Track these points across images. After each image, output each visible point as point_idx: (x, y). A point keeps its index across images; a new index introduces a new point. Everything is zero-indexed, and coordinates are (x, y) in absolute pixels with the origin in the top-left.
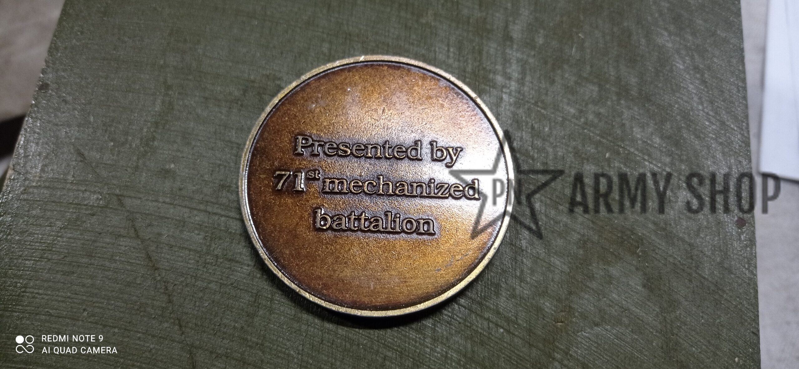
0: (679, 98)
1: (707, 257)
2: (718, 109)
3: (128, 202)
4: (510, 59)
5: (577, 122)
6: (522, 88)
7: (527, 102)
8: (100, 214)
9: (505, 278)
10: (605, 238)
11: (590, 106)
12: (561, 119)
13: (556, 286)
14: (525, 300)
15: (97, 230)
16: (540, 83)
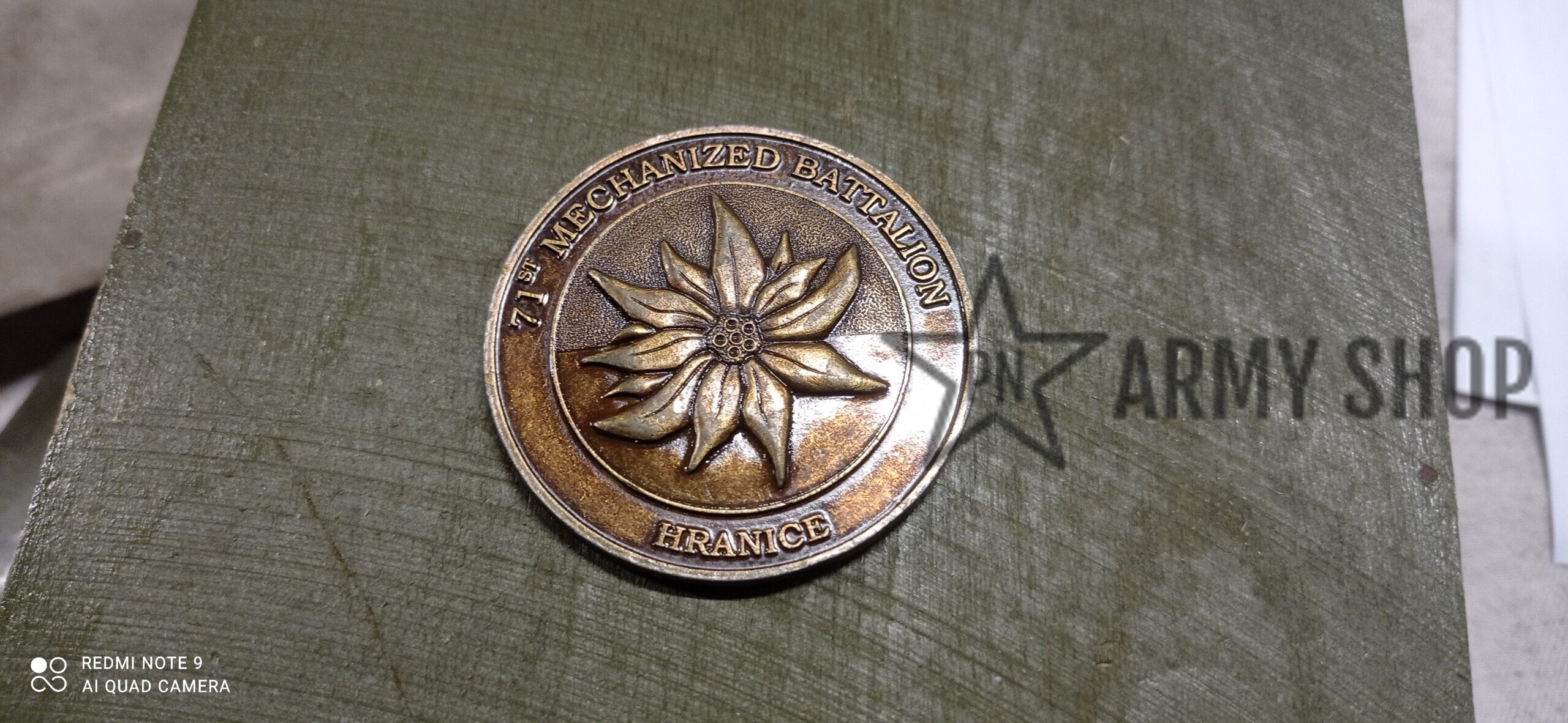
0: (1305, 249)
1: (1369, 537)
2: (1378, 269)
3: (296, 451)
4: (999, 182)
5: (1122, 295)
6: (1020, 235)
7: (1031, 259)
8: (242, 473)
9: (1000, 582)
10: (1182, 507)
11: (1145, 266)
12: (1093, 290)
13: (1094, 595)
14: (1040, 622)
15: (237, 504)
16: (1054, 225)
